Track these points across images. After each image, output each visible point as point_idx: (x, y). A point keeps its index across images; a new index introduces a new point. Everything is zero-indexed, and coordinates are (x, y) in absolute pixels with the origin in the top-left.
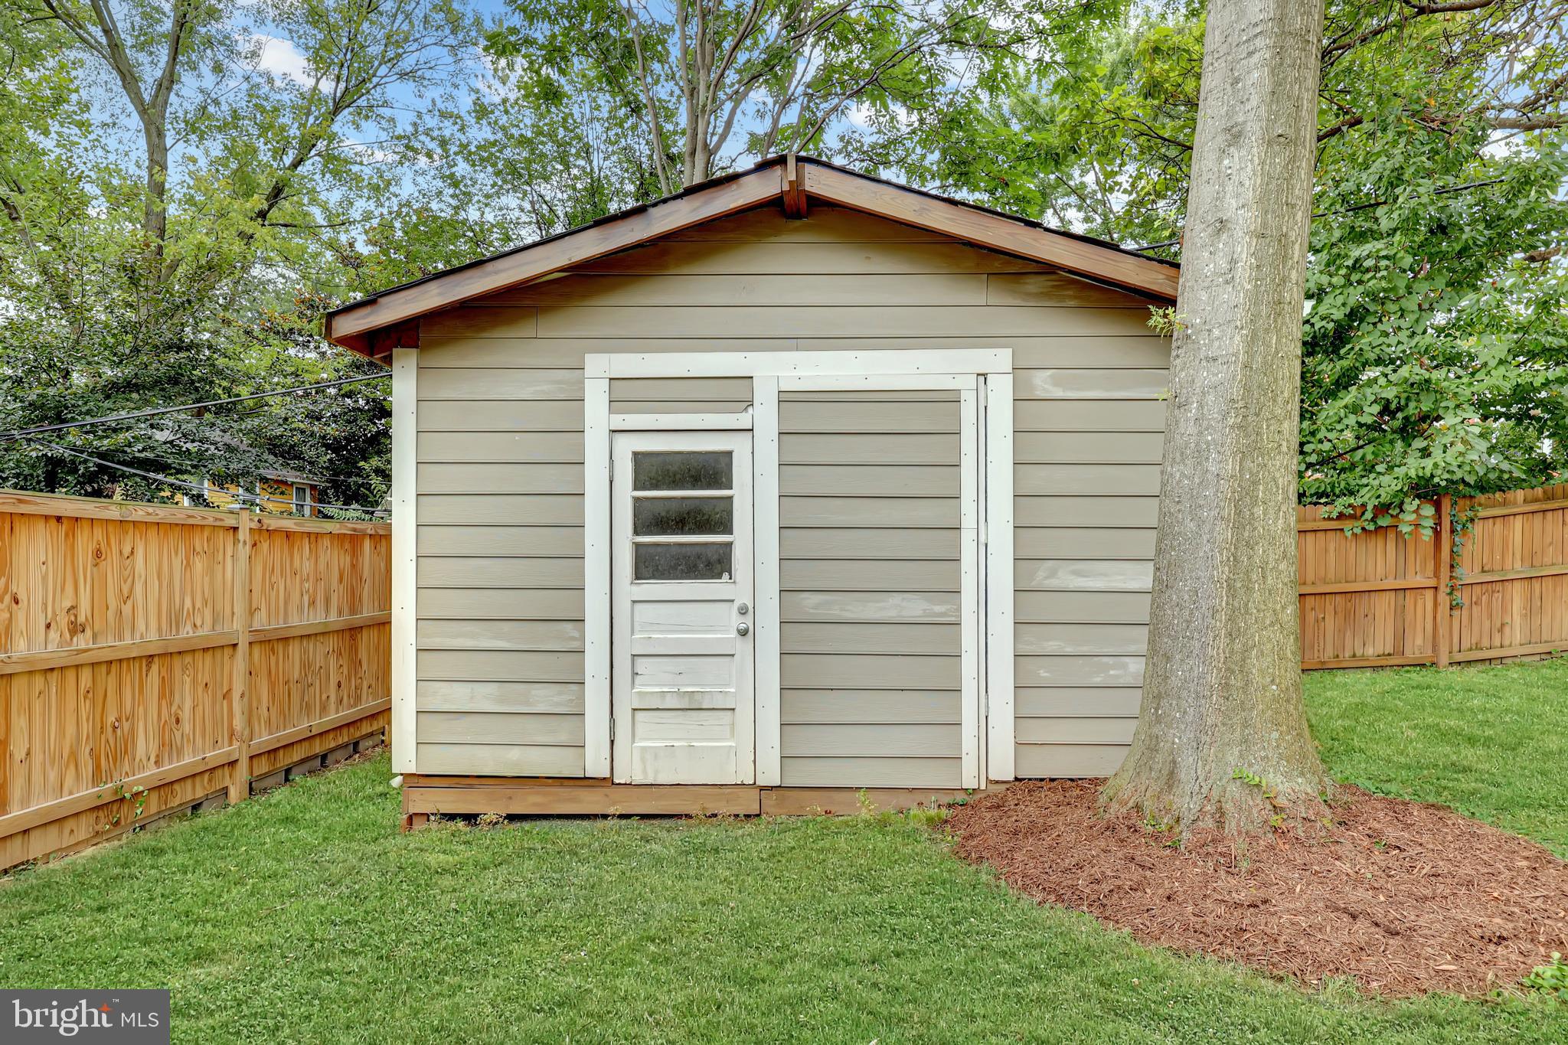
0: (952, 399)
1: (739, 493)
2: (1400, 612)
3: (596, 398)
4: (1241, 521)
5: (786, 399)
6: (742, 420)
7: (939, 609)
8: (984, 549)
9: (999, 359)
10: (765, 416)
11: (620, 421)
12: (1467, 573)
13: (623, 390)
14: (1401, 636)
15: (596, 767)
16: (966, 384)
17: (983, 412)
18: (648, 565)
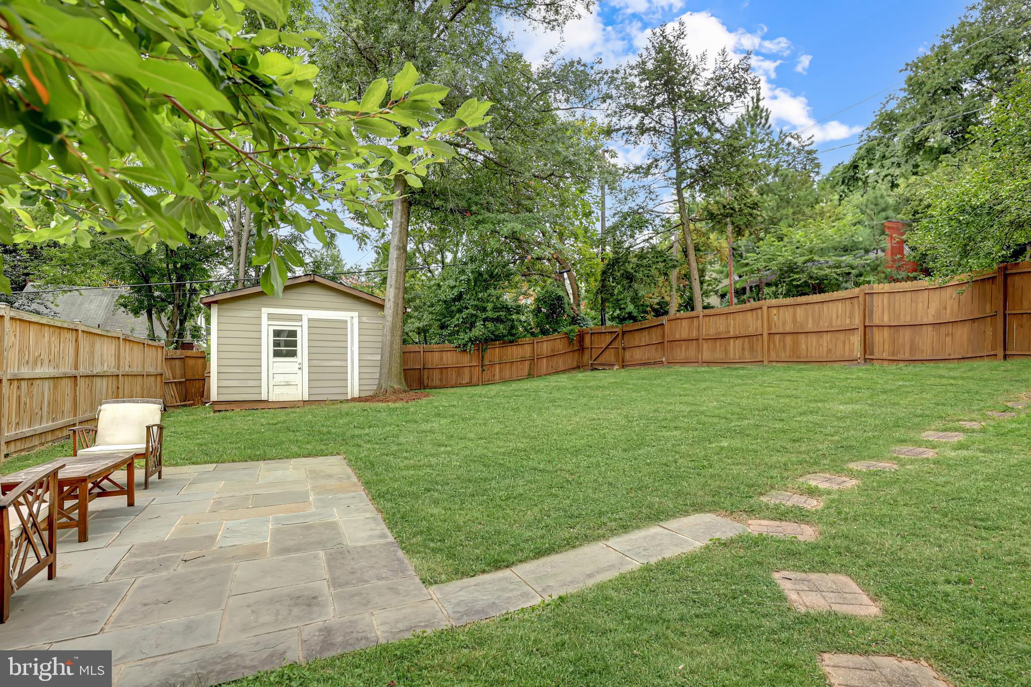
0: (346, 322)
1: (299, 339)
2: (471, 372)
3: (264, 318)
4: (391, 347)
5: (309, 320)
6: (300, 324)
7: (343, 363)
8: (352, 352)
9: (355, 314)
10: (305, 324)
11: (270, 323)
12: (486, 362)
13: (271, 316)
14: (471, 378)
15: (264, 397)
16: (349, 319)
17: (352, 325)
18: (277, 354)
